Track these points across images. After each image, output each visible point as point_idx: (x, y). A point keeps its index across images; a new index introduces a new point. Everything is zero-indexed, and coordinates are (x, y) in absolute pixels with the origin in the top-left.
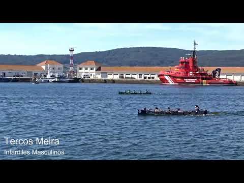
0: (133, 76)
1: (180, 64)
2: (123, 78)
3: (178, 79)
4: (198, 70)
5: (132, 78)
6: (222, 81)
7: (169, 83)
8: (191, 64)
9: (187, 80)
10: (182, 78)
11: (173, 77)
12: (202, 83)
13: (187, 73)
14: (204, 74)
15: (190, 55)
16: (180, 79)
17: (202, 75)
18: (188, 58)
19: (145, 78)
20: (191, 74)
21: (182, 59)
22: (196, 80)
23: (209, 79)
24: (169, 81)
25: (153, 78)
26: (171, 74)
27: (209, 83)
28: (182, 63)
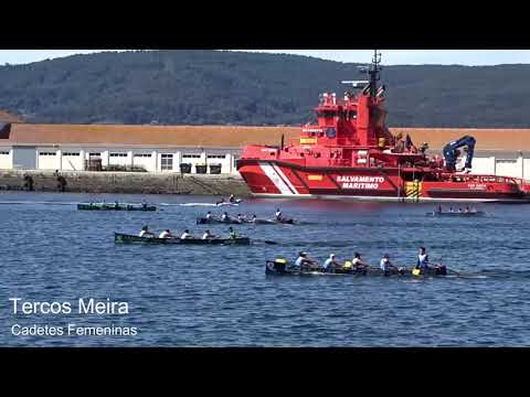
0: (139, 161)
1: (322, 122)
2: (99, 168)
3: (312, 177)
4: (390, 141)
5: (133, 169)
6: (480, 187)
7: (277, 191)
8: (361, 121)
9: (347, 182)
10: (329, 172)
11: (294, 170)
12: (404, 193)
13: (347, 154)
14: (412, 160)
15: (360, 87)
16: (319, 178)
17: (402, 160)
18: (351, 97)
19: (185, 168)
20: (362, 157)
21: (330, 100)
22: (381, 179)
23: (429, 177)
24: (280, 185)
25: (216, 169)
26: (284, 156)
27: (430, 194)
28: (328, 114)
